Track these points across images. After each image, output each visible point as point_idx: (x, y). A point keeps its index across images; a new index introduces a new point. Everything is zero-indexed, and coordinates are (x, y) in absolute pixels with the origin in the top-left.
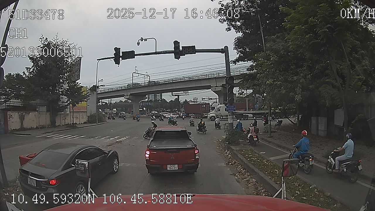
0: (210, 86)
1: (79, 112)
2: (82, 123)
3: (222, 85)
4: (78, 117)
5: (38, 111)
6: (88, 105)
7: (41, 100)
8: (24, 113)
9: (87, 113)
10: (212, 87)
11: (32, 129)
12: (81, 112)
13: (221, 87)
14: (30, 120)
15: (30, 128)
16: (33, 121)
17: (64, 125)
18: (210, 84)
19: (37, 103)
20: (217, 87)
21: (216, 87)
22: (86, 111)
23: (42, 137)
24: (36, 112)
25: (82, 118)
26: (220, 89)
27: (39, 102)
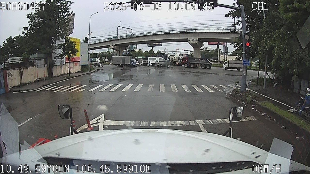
1: (73, 62)
2: (76, 72)
3: (198, 39)
4: (72, 67)
5: (36, 65)
8: (23, 69)
9: (80, 63)
15: (29, 82)
16: (31, 75)
18: (187, 37)
21: (193, 40)
23: (42, 91)
26: (196, 42)
27: (36, 57)
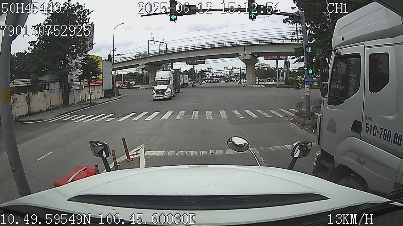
0: (238, 54)
1: (94, 86)
2: (97, 99)
3: (252, 53)
4: (94, 92)
5: (48, 89)
6: (104, 78)
7: (50, 75)
8: (32, 94)
9: (103, 87)
10: (240, 55)
11: (41, 112)
12: (96, 86)
13: (250, 56)
14: (39, 101)
15: (40, 111)
16: (42, 102)
17: (78, 102)
18: (237, 51)
19: (46, 80)
20: (246, 55)
21: (244, 55)
22: (102, 84)
23: (58, 121)
24: (46, 91)
25: (97, 93)
26: (249, 57)
27: (48, 79)
